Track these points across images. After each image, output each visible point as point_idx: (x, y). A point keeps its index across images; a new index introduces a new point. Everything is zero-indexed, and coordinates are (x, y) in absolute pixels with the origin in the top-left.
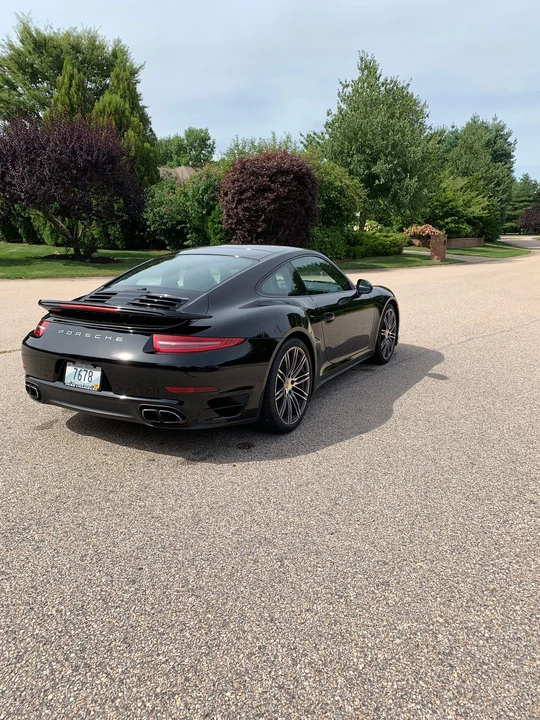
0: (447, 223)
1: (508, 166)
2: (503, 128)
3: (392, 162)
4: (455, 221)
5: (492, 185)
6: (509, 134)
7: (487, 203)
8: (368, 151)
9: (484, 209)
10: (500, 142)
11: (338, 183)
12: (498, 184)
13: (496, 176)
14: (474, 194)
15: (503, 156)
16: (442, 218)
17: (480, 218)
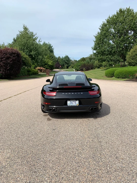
0: (46, 66)
1: (53, 53)
2: (51, 45)
3: (35, 52)
4: (47, 66)
5: (51, 58)
6: (52, 46)
7: (52, 62)
8: (29, 49)
9: (51, 63)
10: (50, 48)
11: (24, 57)
12: (52, 58)
13: (52, 56)
14: (49, 60)
15: (52, 51)
16: (44, 65)
17: (51, 65)
